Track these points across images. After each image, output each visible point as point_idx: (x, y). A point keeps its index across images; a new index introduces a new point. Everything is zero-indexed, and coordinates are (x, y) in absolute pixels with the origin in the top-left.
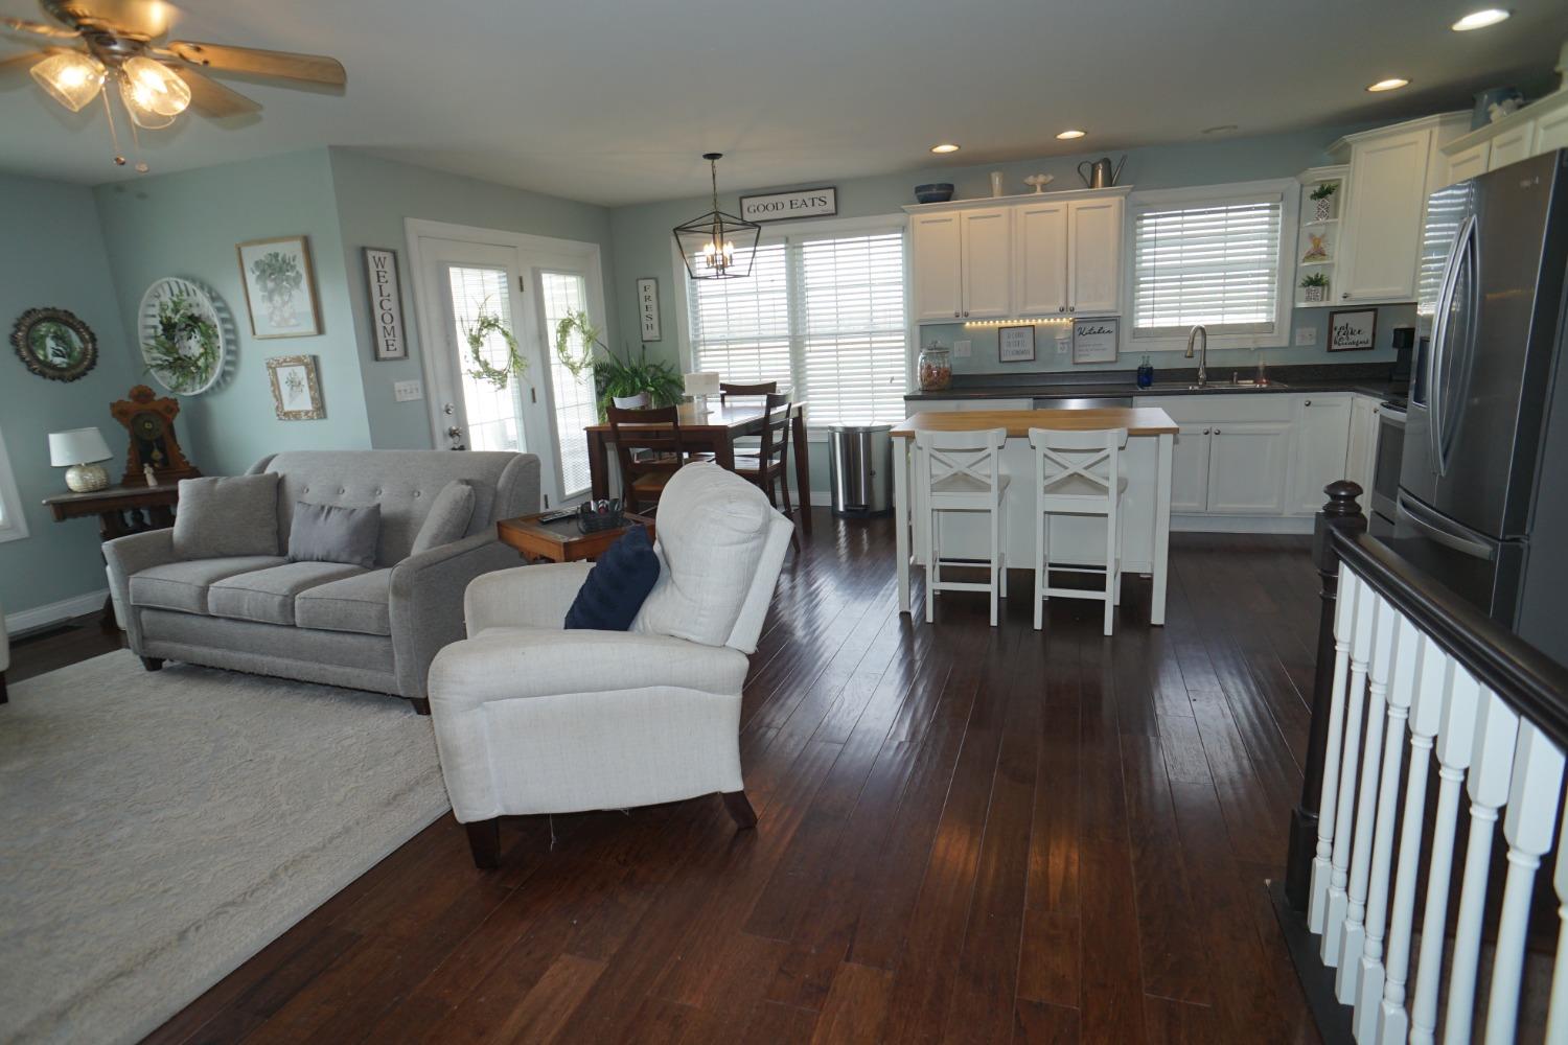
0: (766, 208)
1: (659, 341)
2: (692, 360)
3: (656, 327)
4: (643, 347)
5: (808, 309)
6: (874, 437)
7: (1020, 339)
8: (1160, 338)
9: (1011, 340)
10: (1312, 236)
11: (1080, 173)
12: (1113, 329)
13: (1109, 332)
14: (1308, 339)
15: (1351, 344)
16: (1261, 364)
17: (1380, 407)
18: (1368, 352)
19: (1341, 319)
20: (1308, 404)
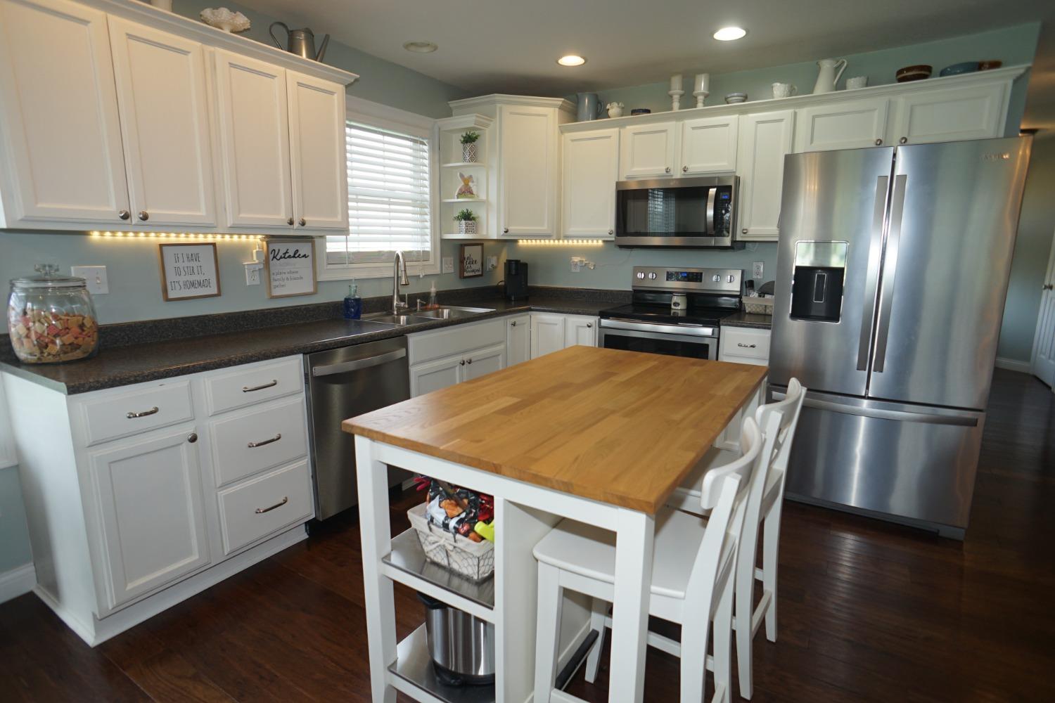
7: (194, 264)
8: (354, 266)
9: (180, 264)
10: (462, 176)
11: (272, 34)
12: (308, 253)
13: (305, 256)
14: (450, 268)
15: (473, 271)
16: (433, 290)
17: (600, 322)
18: (480, 278)
19: (468, 251)
20: (514, 324)
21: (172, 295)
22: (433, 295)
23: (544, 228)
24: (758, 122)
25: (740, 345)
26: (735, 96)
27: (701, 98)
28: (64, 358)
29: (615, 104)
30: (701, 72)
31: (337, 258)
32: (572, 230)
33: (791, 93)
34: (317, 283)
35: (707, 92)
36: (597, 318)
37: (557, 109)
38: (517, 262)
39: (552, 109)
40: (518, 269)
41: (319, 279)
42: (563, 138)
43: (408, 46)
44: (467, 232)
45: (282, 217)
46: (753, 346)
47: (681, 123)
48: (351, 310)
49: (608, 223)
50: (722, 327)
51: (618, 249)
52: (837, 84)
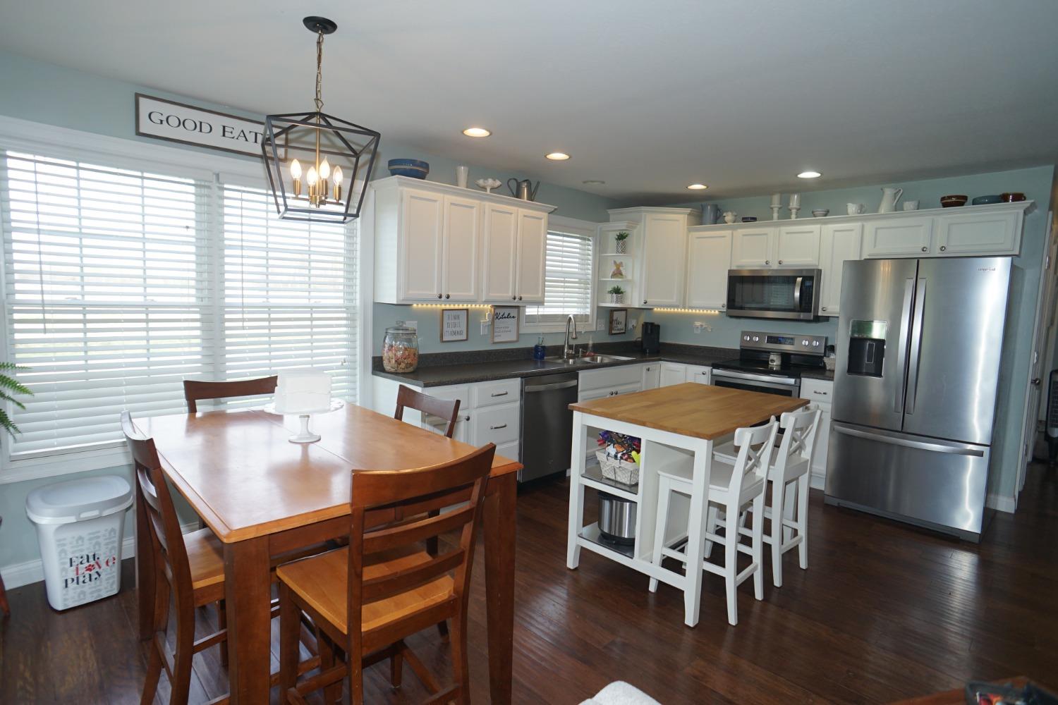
0: (182, 124)
7: (457, 321)
8: (540, 324)
9: (450, 321)
10: (615, 262)
11: (509, 186)
12: (516, 315)
13: (513, 317)
14: (603, 327)
15: (618, 330)
16: (591, 342)
17: (712, 372)
18: (623, 335)
19: (616, 315)
20: (648, 370)
21: (445, 339)
22: (590, 346)
23: (674, 300)
24: (836, 231)
25: (815, 392)
26: (820, 211)
27: (794, 211)
28: (407, 371)
29: (730, 213)
30: (794, 192)
31: (532, 319)
32: (694, 303)
33: (861, 211)
34: (519, 335)
35: (798, 207)
36: (710, 368)
37: (686, 216)
38: (652, 324)
39: (682, 216)
40: (652, 329)
41: (522, 331)
42: (690, 236)
43: (585, 182)
44: (617, 302)
45: (510, 294)
46: (825, 393)
47: (778, 229)
48: (539, 353)
49: (723, 299)
50: (802, 379)
51: (728, 318)
52: (896, 206)
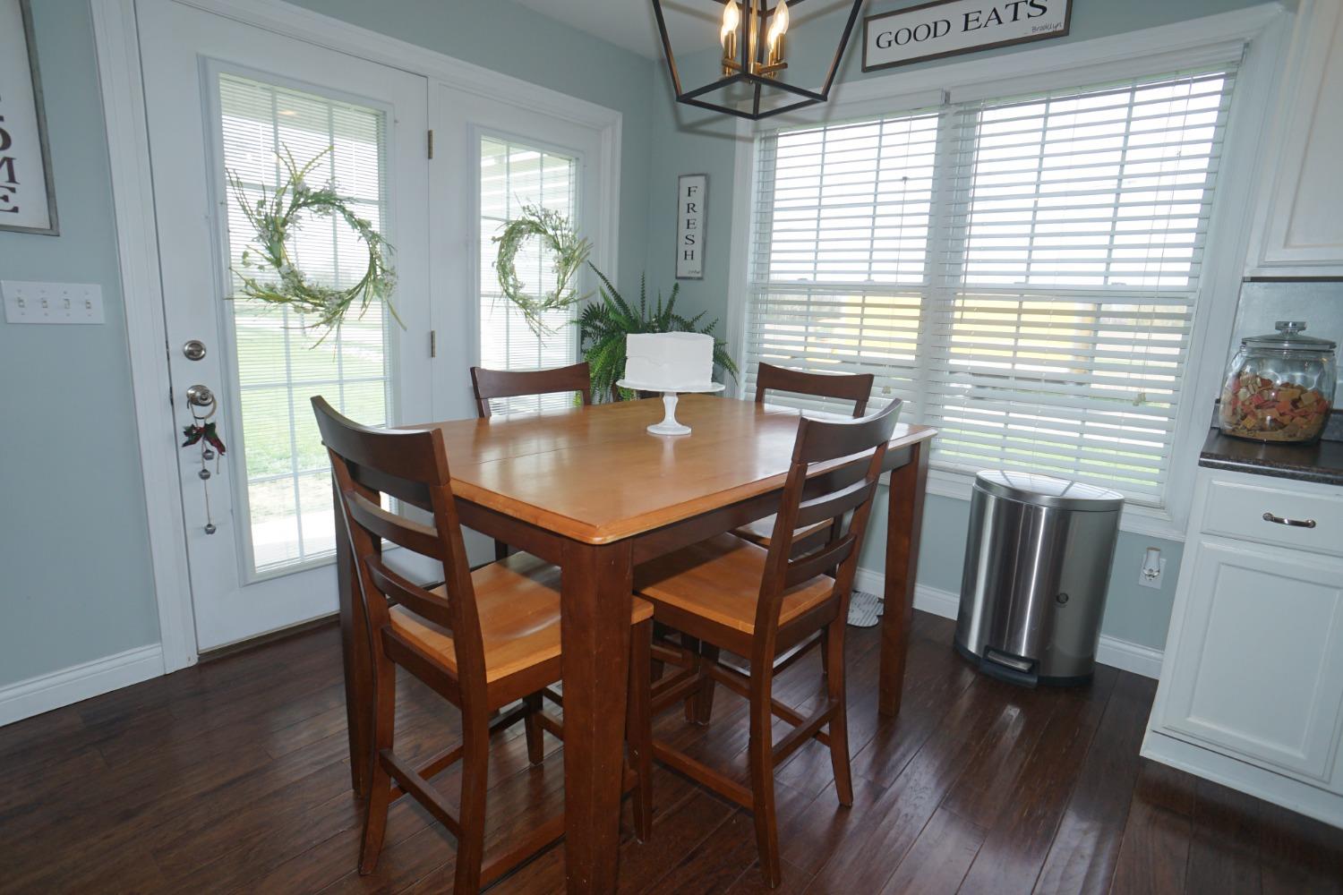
0: (912, 35)
1: (699, 279)
2: (746, 316)
3: (698, 255)
4: (676, 287)
5: (968, 249)
6: (1077, 521)
